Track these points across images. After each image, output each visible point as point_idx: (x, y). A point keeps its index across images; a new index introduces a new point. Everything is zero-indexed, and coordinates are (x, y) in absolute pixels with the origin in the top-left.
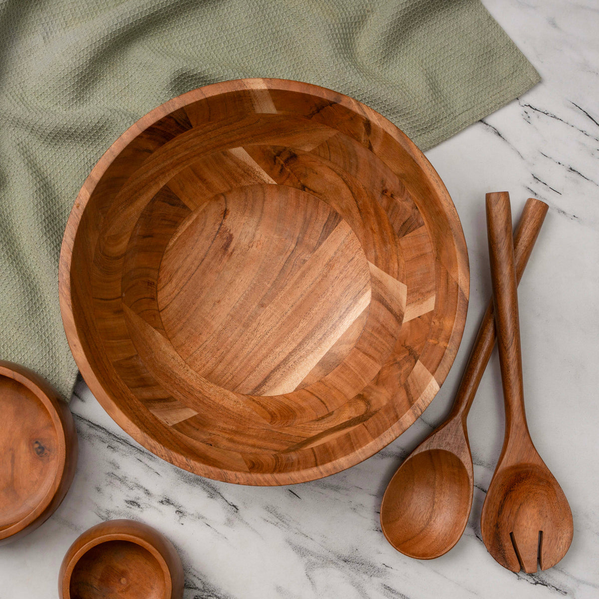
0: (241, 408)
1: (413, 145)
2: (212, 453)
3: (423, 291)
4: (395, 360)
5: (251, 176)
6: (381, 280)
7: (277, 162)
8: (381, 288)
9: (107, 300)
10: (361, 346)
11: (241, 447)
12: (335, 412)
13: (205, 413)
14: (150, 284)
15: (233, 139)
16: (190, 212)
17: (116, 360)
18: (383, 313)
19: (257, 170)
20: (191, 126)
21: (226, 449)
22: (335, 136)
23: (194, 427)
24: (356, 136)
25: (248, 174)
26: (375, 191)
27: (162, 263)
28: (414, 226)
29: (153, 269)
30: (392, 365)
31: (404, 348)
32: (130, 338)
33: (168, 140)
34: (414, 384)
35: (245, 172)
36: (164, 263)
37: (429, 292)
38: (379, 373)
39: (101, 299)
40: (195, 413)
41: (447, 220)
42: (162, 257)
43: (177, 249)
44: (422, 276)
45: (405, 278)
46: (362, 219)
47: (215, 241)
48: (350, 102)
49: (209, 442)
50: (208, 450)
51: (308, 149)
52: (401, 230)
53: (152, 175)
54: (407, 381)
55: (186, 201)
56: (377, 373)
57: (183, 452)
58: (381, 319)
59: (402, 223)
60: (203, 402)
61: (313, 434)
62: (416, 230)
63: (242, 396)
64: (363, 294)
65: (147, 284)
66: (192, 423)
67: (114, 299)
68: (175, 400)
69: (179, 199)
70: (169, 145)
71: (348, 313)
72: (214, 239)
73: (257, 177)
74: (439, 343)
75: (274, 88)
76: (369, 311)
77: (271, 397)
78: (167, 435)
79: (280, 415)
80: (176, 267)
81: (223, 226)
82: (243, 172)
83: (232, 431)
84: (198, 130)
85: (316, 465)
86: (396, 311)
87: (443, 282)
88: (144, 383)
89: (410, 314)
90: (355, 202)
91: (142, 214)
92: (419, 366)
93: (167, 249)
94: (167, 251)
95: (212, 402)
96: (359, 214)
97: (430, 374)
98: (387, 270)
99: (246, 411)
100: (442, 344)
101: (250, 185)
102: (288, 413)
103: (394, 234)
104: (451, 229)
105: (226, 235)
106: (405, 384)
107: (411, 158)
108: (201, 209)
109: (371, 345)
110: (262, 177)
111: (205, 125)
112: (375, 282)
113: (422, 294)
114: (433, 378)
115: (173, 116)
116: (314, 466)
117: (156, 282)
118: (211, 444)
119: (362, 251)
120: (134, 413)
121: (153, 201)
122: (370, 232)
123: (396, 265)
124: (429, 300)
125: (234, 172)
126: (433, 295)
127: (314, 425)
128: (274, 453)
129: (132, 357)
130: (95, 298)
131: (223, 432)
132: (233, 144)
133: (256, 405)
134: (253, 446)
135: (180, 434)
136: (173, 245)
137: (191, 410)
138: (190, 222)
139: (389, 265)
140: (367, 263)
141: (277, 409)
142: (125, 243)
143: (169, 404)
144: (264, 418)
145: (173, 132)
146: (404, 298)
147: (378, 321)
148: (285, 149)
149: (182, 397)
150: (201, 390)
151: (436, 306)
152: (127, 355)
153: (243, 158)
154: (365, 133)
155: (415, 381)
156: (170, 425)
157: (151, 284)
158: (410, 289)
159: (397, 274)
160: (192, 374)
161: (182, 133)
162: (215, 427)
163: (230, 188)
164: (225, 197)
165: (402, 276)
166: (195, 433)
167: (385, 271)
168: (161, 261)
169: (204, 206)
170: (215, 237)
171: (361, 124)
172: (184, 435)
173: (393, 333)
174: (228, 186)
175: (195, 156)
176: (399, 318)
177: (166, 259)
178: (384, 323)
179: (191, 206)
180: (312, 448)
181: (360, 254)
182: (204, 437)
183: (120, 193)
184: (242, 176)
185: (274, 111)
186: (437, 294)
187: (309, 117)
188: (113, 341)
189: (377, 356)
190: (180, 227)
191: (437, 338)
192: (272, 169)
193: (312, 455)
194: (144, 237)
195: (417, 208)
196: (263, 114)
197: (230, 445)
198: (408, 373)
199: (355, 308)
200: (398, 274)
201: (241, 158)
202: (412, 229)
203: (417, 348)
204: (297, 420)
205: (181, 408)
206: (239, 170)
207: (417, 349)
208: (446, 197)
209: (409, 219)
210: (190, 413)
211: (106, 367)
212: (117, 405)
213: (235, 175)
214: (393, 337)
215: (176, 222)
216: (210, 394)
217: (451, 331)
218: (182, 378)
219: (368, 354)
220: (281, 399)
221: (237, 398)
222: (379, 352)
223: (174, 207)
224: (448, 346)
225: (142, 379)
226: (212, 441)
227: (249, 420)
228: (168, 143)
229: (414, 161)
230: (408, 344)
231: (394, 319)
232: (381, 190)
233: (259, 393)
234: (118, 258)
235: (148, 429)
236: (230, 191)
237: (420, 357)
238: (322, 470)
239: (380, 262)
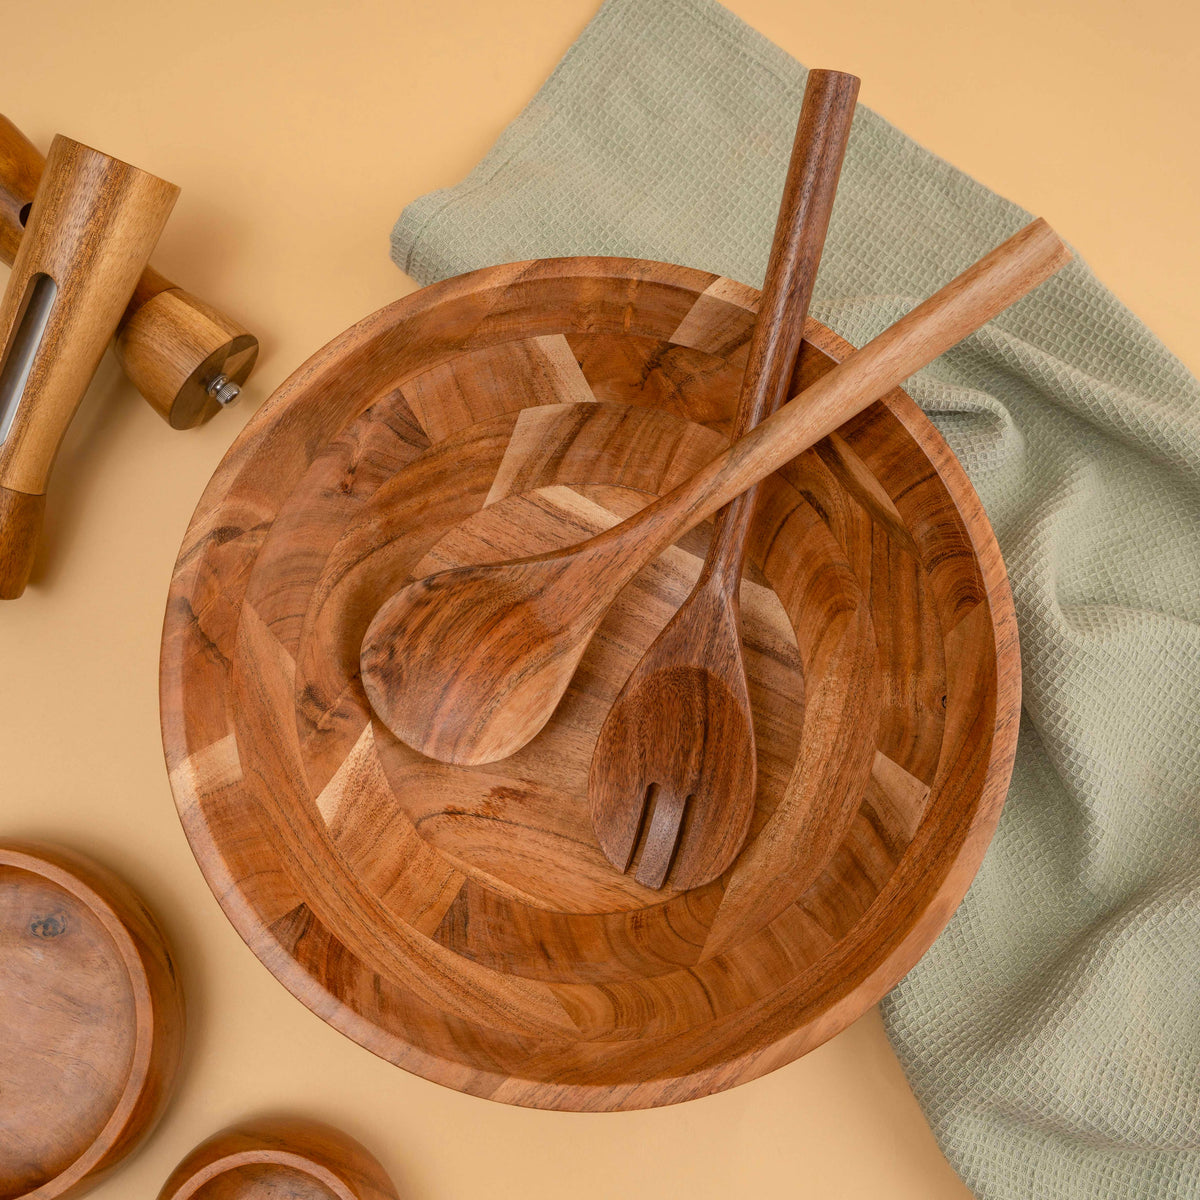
0: (834, 678)
1: (245, 433)
2: (963, 689)
3: (528, 370)
4: (673, 397)
5: (368, 775)
6: (515, 472)
7: (328, 727)
8: (533, 467)
9: (706, 993)
10: (652, 482)
11: (928, 642)
12: (801, 487)
13: (871, 738)
14: (637, 925)
15: (305, 820)
16: (470, 881)
17: (827, 935)
18: (580, 452)
19: (353, 765)
20: (302, 906)
21: (944, 667)
22: (255, 606)
23: (914, 745)
24: (248, 561)
25: (364, 782)
26: (347, 511)
27: (587, 912)
28: (405, 413)
29: (605, 925)
30: (685, 399)
31: (647, 383)
32: (766, 926)
33: (343, 948)
34: (720, 334)
35: (363, 787)
36: (587, 908)
37: (529, 353)
38: (704, 423)
39: (710, 1002)
40: (880, 756)
41: (384, 334)
42: (575, 914)
43: (550, 890)
44: (499, 379)
45: (506, 417)
46: (403, 534)
47: (513, 821)
48: (183, 579)
49: (940, 704)
50: (960, 700)
51: (291, 666)
52: (414, 443)
53: (423, 968)
54: (715, 353)
55: (451, 895)
56: (704, 428)
57: (983, 744)
58: (593, 453)
59: (401, 442)
60: (848, 751)
61: (860, 513)
62: (412, 408)
63: (810, 684)
64: (549, 504)
65: (641, 929)
66: (905, 753)
67: (699, 980)
68: (865, 802)
69: (452, 908)
70: (352, 945)
71: (592, 525)
72: (511, 823)
73: (368, 764)
74: (630, 304)
75: (184, 743)
76: (581, 485)
77: (796, 628)
78: (954, 786)
79: (831, 597)
80: (586, 883)
81: (480, 812)
82: (364, 793)
83: (894, 676)
84: (305, 891)
85: (934, 474)
86: (572, 422)
87: (505, 325)
88: (853, 869)
89: (577, 390)
90: (375, 553)
91: (505, 972)
92: (683, 336)
93: (555, 909)
94: (561, 908)
95: (841, 737)
96: (396, 543)
97: (698, 304)
98: (495, 462)
99: (840, 665)
100: (632, 294)
101: (386, 774)
102: (821, 583)
103: (424, 458)
104: (401, 324)
105: (496, 802)
106: (724, 356)
107: (272, 431)
108: (458, 862)
109: (647, 462)
110: (364, 753)
111: (291, 879)
112: (521, 486)
113: (534, 369)
114: (706, 292)
115: (293, 944)
116: (938, 477)
117: (630, 914)
118: (941, 700)
119: (466, 524)
120: (932, 863)
121: (471, 957)
122: (426, 513)
123: (484, 443)
124: (544, 349)
125: (368, 810)
126: (535, 341)
127: (838, 520)
128: (923, 572)
129: (805, 910)
130: (715, 1014)
131: (903, 690)
132: (314, 820)
133: (820, 651)
134: (918, 619)
135: (941, 765)
136: (545, 899)
137: (875, 767)
138: (488, 876)
139: (485, 461)
140: (488, 508)
141: (817, 607)
142: (575, 990)
143: (879, 810)
144: (846, 625)
145: (324, 941)
146: (547, 410)
147: (598, 458)
148: (300, 712)
149: (853, 793)
150: (821, 766)
151: (556, 332)
152: (806, 921)
153: (336, 796)
154: (240, 541)
155: (713, 335)
156: (928, 790)
157: (637, 922)
158: (527, 402)
159: (500, 438)
160: (793, 793)
161: (319, 922)
162: (896, 710)
163: (402, 813)
164: (420, 821)
165: (502, 426)
166: (926, 738)
167: (498, 466)
168: (584, 915)
169: (450, 856)
170: (506, 822)
171: (223, 548)
172: (942, 756)
173: (617, 419)
174: (398, 817)
175: (358, 891)
176: (586, 413)
177: (576, 906)
178: (600, 445)
179: (457, 882)
180: (894, 502)
181: (472, 527)
182: (930, 719)
183: (481, 1021)
184: (371, 793)
185: (230, 741)
186: (533, 335)
187: (228, 664)
188: (789, 954)
189: (670, 440)
190: (506, 895)
191: (620, 310)
192: (344, 736)
193: (911, 494)
194: (547, 957)
195: (368, 410)
196: (241, 763)
197: (930, 664)
198: (698, 355)
199: (579, 514)
200: (501, 435)
201: (337, 801)
202: (409, 418)
203: (644, 353)
204: (835, 560)
205: (879, 785)
206: (362, 799)
207: (647, 351)
208: (339, 346)
209: (392, 428)
210: (884, 766)
211: (854, 949)
212: (930, 900)
213: (373, 807)
214: (625, 416)
215: (499, 905)
216: (826, 745)
217: (604, 281)
218: (808, 807)
219: (667, 461)
220: (796, 608)
221: (816, 694)
222: (660, 438)
223: (470, 914)
224: (635, 278)
225: (847, 877)
226: (934, 700)
227: (857, 652)
228: (349, 948)
229: (278, 425)
230: (637, 377)
231: (588, 424)
232: (344, 498)
233: (792, 656)
234: (611, 996)
235: (958, 825)
236: (407, 812)
237: (663, 339)
238: (942, 460)
239: (481, 480)
